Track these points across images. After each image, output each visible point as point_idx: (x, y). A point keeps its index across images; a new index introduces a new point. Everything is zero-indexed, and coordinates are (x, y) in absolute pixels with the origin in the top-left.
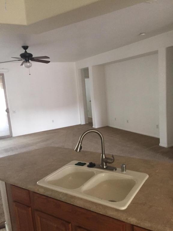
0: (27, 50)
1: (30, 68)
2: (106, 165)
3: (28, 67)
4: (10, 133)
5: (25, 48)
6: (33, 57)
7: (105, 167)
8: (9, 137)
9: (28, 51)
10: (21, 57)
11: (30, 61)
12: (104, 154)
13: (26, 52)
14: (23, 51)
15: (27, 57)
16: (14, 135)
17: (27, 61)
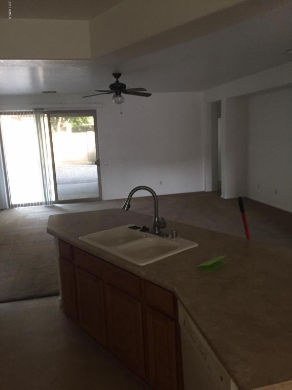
0: (119, 79)
1: (122, 104)
2: (159, 230)
3: (119, 103)
4: (100, 195)
5: (117, 75)
6: (126, 88)
7: (157, 232)
8: (98, 200)
9: (121, 80)
10: (111, 89)
11: (122, 94)
12: (157, 216)
13: (117, 81)
14: (114, 80)
15: (118, 89)
16: (104, 198)
17: (118, 94)
